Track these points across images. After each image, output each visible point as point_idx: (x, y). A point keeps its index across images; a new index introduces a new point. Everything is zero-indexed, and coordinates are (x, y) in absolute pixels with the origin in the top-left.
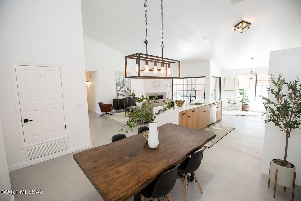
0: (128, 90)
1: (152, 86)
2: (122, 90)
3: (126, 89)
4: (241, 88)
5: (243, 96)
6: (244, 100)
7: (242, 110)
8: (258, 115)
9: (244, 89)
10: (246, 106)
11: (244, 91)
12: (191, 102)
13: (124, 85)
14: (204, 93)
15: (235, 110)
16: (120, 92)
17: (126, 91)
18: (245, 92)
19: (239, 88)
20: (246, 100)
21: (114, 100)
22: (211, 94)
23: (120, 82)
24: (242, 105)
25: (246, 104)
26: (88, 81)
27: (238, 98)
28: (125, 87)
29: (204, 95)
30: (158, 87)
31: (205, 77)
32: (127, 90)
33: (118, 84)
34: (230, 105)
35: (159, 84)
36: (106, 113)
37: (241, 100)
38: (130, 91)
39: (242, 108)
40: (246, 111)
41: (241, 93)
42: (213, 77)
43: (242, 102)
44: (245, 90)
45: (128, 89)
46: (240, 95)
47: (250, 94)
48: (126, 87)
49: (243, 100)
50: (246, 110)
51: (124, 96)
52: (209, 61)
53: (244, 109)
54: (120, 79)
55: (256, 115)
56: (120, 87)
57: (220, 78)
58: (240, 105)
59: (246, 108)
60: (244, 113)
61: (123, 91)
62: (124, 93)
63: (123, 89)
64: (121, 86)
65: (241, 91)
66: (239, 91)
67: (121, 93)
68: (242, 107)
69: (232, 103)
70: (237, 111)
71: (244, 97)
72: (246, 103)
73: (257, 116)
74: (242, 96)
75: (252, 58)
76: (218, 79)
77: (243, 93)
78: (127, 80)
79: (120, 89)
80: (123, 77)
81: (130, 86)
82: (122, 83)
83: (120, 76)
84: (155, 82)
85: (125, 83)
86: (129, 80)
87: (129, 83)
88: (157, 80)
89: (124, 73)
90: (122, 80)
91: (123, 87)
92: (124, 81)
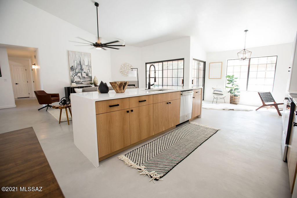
0: (88, 77)
2: (78, 76)
3: (84, 75)
4: (229, 75)
5: (232, 85)
6: (233, 90)
7: (231, 103)
8: (252, 109)
9: (233, 76)
10: (235, 97)
11: (233, 79)
12: (149, 88)
13: (82, 69)
14: (183, 81)
15: (222, 103)
17: (84, 78)
18: (235, 80)
19: (228, 75)
20: (235, 89)
21: (66, 88)
22: (191, 82)
23: (76, 65)
24: (231, 96)
25: (235, 96)
26: (35, 64)
27: (226, 87)
28: (83, 73)
29: (183, 83)
31: (183, 59)
32: (86, 77)
33: (72, 68)
34: (216, 96)
36: (48, 106)
37: (229, 89)
38: (91, 77)
39: (231, 101)
40: (236, 104)
41: (230, 81)
42: (194, 59)
43: (231, 93)
44: (235, 77)
45: (87, 75)
46: (228, 83)
47: (240, 82)
48: (85, 72)
49: (231, 90)
50: (235, 102)
51: (82, 83)
52: (189, 37)
53: (233, 102)
54: (75, 61)
55: (249, 109)
57: (205, 63)
58: (228, 96)
59: (235, 101)
60: (233, 106)
61: (80, 78)
62: (82, 80)
63: (79, 74)
64: (77, 71)
65: (229, 79)
66: (227, 78)
67: (77, 79)
68: (231, 99)
69: (218, 93)
70: (224, 104)
71: (234, 86)
72: (236, 93)
73: (250, 111)
74: (230, 85)
75: (246, 31)
76: (202, 64)
77: (231, 81)
78: (86, 64)
79: (74, 74)
80: (79, 60)
81: (91, 72)
82: (78, 67)
83: (75, 58)
84: (125, 68)
85: (83, 67)
86: (88, 63)
87: (89, 67)
88: (127, 65)
89: (81, 55)
90: (77, 63)
91: (80, 72)
92: (81, 65)
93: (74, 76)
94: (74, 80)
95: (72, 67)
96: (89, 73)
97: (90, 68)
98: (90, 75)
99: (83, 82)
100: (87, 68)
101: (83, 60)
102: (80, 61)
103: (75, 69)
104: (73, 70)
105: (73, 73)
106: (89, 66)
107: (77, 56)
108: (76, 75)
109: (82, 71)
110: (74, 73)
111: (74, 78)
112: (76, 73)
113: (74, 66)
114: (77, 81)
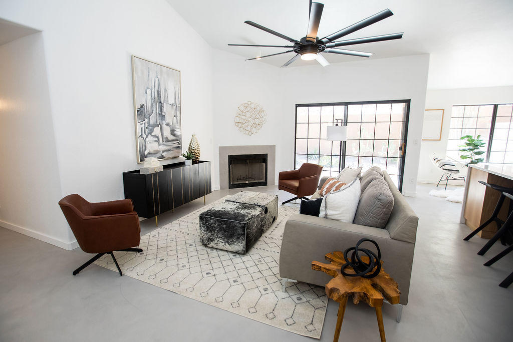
0: (174, 138)
1: (240, 125)
2: (155, 136)
3: (167, 133)
13: (162, 116)
16: (148, 146)
17: (167, 140)
21: (126, 176)
23: (149, 103)
28: (164, 126)
30: (254, 130)
31: (407, 101)
32: (171, 137)
33: (141, 112)
35: (257, 122)
38: (178, 139)
45: (173, 133)
48: (168, 125)
51: (162, 157)
54: (149, 91)
56: (149, 123)
61: (158, 141)
62: (162, 148)
63: (157, 131)
64: (152, 120)
67: (152, 146)
78: (171, 101)
79: (147, 131)
80: (156, 88)
81: (180, 124)
82: (155, 109)
83: (148, 80)
84: (248, 115)
85: (165, 110)
86: (175, 98)
87: (176, 110)
88: (253, 106)
89: (161, 71)
90: (153, 95)
91: (158, 123)
92: (161, 102)
93: (145, 137)
94: (145, 150)
95: (142, 107)
96: (177, 126)
97: (178, 113)
98: (178, 133)
99: (164, 154)
100: (173, 113)
101: (165, 89)
102: (158, 90)
103: (147, 115)
104: (143, 117)
105: (143, 126)
106: (177, 106)
107: (153, 75)
108: (150, 133)
109: (164, 122)
110: (146, 125)
111: (145, 142)
112: (150, 128)
113: (145, 105)
114: (152, 151)
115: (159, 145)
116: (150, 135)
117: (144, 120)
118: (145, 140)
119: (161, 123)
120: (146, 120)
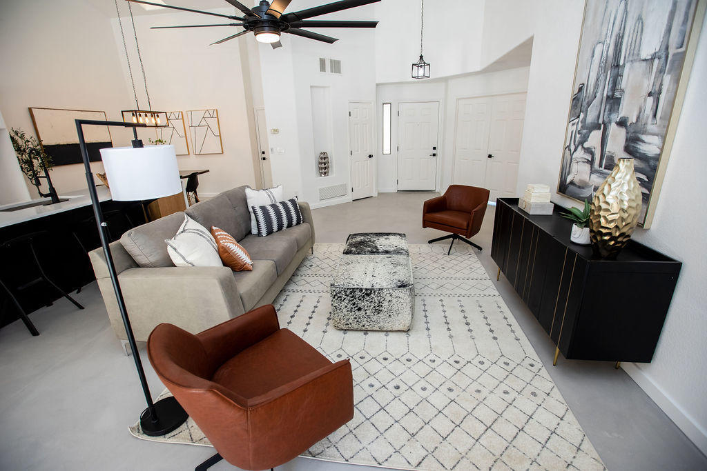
2: (589, 151)
3: (616, 144)
13: (615, 102)
16: (575, 167)
23: (591, 83)
28: (613, 127)
33: (577, 102)
45: (633, 145)
48: (622, 123)
54: (599, 48)
56: (585, 120)
61: (591, 162)
62: (595, 178)
63: (594, 138)
64: (592, 115)
67: (578, 168)
78: (651, 46)
80: (616, 28)
81: (668, 117)
82: (601, 88)
83: (603, 22)
85: (624, 84)
87: (661, 70)
90: (605, 53)
91: (600, 121)
92: (617, 66)
93: (573, 148)
95: (580, 89)
96: (651, 127)
98: (649, 146)
100: (648, 85)
101: (639, 19)
102: (619, 35)
103: (585, 104)
104: (578, 111)
105: (574, 127)
106: (668, 59)
107: (614, 3)
108: (582, 143)
109: (614, 116)
110: (580, 126)
111: (571, 159)
112: (584, 131)
113: (585, 86)
114: (576, 180)
115: (592, 172)
116: (580, 147)
117: (578, 117)
118: (572, 155)
119: (606, 120)
120: (582, 115)
